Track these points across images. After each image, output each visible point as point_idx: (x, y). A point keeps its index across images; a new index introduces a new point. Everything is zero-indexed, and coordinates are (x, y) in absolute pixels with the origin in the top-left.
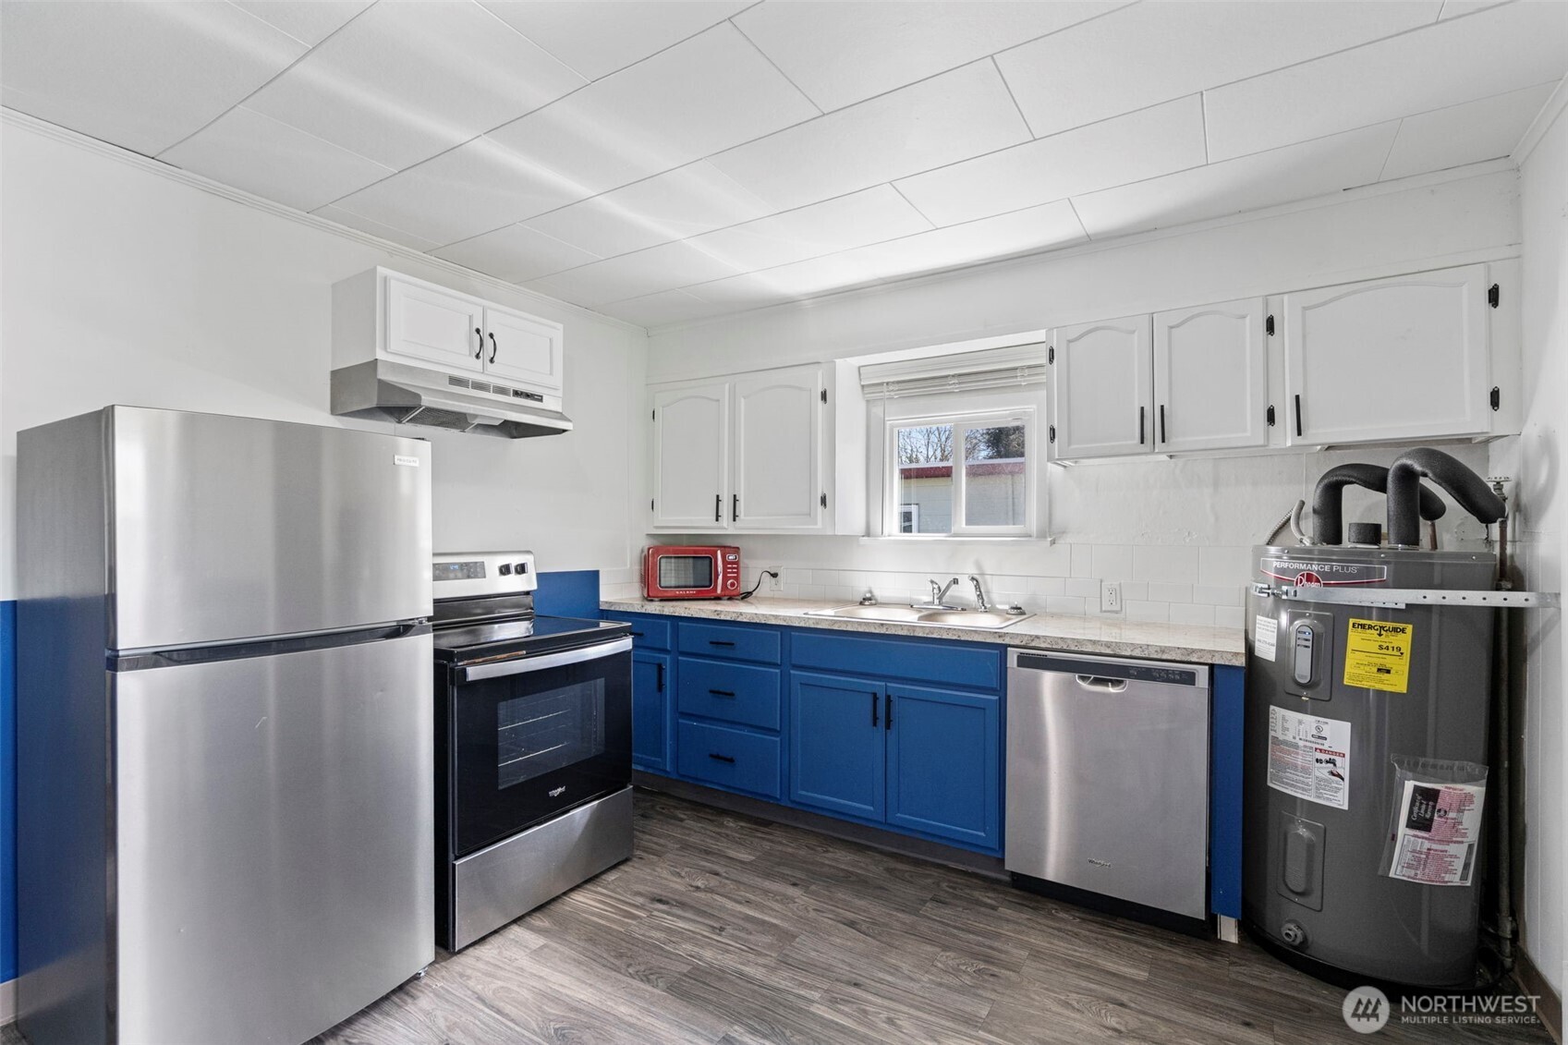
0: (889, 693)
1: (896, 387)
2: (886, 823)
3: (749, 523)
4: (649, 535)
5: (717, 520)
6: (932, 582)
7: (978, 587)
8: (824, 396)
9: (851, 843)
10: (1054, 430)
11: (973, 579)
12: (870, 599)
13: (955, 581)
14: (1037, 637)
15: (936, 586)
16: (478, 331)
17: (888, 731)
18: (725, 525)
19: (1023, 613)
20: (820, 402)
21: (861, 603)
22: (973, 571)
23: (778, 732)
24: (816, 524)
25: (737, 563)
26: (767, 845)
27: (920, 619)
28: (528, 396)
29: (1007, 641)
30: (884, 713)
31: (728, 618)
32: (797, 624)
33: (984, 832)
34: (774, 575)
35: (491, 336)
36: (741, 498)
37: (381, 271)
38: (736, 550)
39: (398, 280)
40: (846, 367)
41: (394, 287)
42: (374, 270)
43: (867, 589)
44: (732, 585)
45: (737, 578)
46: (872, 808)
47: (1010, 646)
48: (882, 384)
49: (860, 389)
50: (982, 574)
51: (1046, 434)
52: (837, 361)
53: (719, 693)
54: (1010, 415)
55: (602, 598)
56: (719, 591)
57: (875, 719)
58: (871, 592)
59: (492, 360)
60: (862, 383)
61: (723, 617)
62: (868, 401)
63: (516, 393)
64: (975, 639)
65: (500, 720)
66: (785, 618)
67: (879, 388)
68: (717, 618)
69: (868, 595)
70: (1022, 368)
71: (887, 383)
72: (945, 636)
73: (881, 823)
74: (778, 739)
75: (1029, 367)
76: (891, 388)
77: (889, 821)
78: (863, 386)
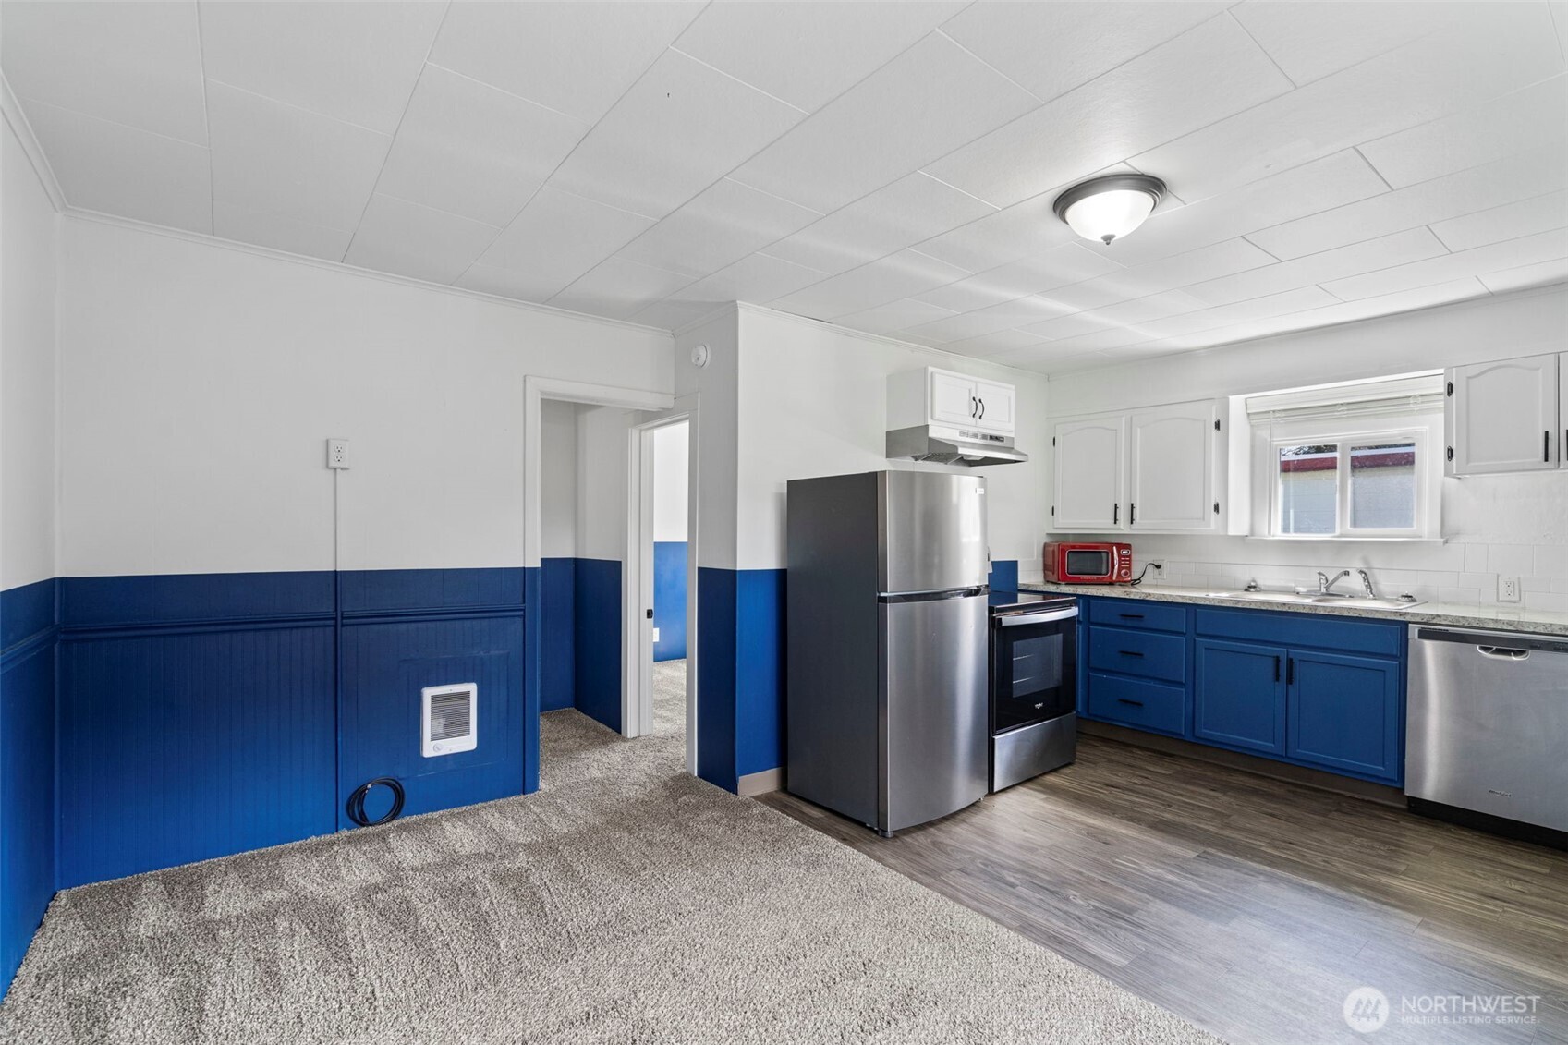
0: (1290, 656)
1: (1284, 414)
2: (1287, 757)
3: (1143, 524)
4: (1049, 535)
5: (1115, 523)
6: (1320, 574)
7: (1366, 578)
8: (1217, 426)
9: (1250, 773)
10: (1452, 451)
11: (1361, 572)
12: (1254, 587)
13: (1347, 573)
14: (1438, 616)
15: (1323, 577)
16: (974, 399)
17: (1290, 686)
18: (1122, 527)
19: (1415, 601)
20: (1214, 430)
21: (1246, 590)
22: (1361, 566)
23: (1184, 685)
24: (1210, 526)
25: (1129, 556)
26: (1179, 768)
27: (1314, 601)
28: (997, 438)
29: (1408, 618)
30: (1286, 672)
31: (1138, 598)
32: (1202, 603)
33: (1384, 766)
34: (1158, 567)
35: (980, 401)
36: (1137, 507)
37: (931, 369)
38: (1128, 547)
39: (939, 373)
40: (1236, 402)
41: (937, 378)
42: (925, 369)
43: (1250, 579)
44: (1126, 574)
45: (1129, 569)
46: (1273, 745)
47: (1410, 622)
48: (1268, 412)
49: (1246, 415)
50: (1370, 568)
51: (1442, 454)
52: (1231, 397)
53: (1127, 653)
54: (1400, 435)
55: (1020, 581)
56: (1114, 578)
57: (1277, 677)
58: (1254, 581)
59: (980, 417)
60: (1249, 412)
61: (1132, 597)
62: (1252, 426)
63: (991, 438)
64: (1376, 617)
65: (1014, 654)
66: (1191, 598)
67: (1266, 416)
68: (1127, 597)
69: (1253, 584)
70: (1415, 397)
71: (1274, 411)
72: (1346, 614)
73: (1282, 756)
74: (1183, 690)
75: (1422, 396)
76: (1277, 415)
77: (1289, 755)
78: (1249, 414)
